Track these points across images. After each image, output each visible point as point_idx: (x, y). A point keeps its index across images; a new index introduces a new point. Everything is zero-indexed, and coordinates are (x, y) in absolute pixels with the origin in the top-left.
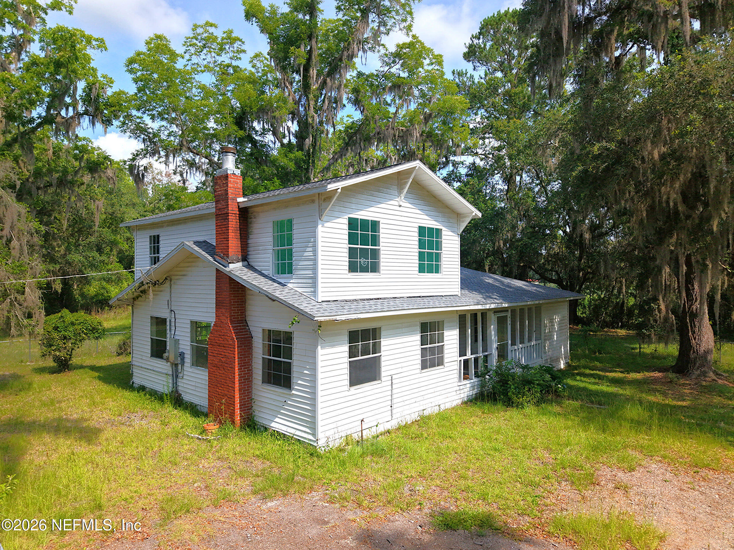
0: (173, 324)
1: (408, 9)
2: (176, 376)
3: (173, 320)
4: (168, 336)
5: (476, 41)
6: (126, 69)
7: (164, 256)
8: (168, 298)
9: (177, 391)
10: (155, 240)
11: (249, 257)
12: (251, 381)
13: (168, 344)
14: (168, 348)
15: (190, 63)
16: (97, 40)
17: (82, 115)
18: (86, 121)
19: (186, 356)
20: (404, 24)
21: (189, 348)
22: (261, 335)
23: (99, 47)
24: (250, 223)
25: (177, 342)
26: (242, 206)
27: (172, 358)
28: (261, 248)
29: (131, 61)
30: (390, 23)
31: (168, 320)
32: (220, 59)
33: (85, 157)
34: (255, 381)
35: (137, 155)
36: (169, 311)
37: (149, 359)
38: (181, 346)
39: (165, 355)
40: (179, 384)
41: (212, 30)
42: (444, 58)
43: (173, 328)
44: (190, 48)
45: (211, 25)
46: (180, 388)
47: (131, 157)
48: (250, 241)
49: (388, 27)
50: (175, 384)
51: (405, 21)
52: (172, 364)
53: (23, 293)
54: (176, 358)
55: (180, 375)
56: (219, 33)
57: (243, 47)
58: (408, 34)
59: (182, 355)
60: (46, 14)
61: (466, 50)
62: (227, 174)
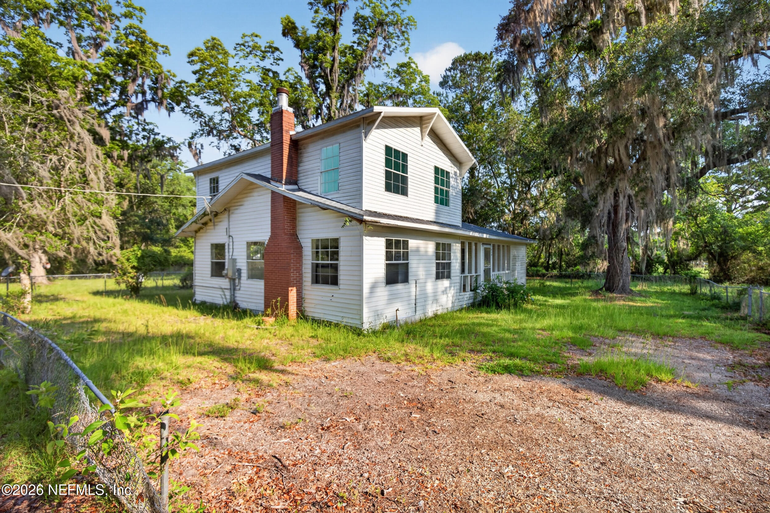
0: (231, 247)
1: (406, 36)
2: (234, 288)
3: (231, 244)
4: (227, 257)
5: (449, 73)
6: (187, 60)
7: (223, 187)
8: (227, 226)
9: (234, 301)
10: (215, 182)
11: (299, 182)
12: (302, 283)
13: (227, 264)
14: (226, 267)
15: (238, 65)
16: (163, 47)
17: (149, 101)
18: (152, 106)
19: (242, 271)
20: (403, 48)
21: (245, 264)
22: (310, 245)
23: (164, 53)
24: (301, 153)
25: (234, 261)
26: (293, 138)
27: (230, 274)
28: (309, 173)
29: (192, 55)
30: (393, 46)
31: (227, 245)
32: (262, 64)
33: (152, 136)
34: (304, 284)
35: (195, 134)
36: (227, 237)
37: (209, 279)
38: (238, 264)
39: (225, 272)
40: (236, 295)
41: (256, 39)
42: (430, 78)
43: (231, 250)
44: (239, 52)
45: (256, 36)
46: (237, 299)
47: (190, 136)
48: (300, 169)
49: (391, 49)
50: (233, 296)
51: (403, 45)
52: (230, 279)
53: (100, 218)
54: (234, 273)
55: (238, 288)
56: (263, 43)
57: (282, 56)
58: (406, 56)
59: (239, 271)
60: (120, 21)
61: (441, 80)
62: (282, 110)
